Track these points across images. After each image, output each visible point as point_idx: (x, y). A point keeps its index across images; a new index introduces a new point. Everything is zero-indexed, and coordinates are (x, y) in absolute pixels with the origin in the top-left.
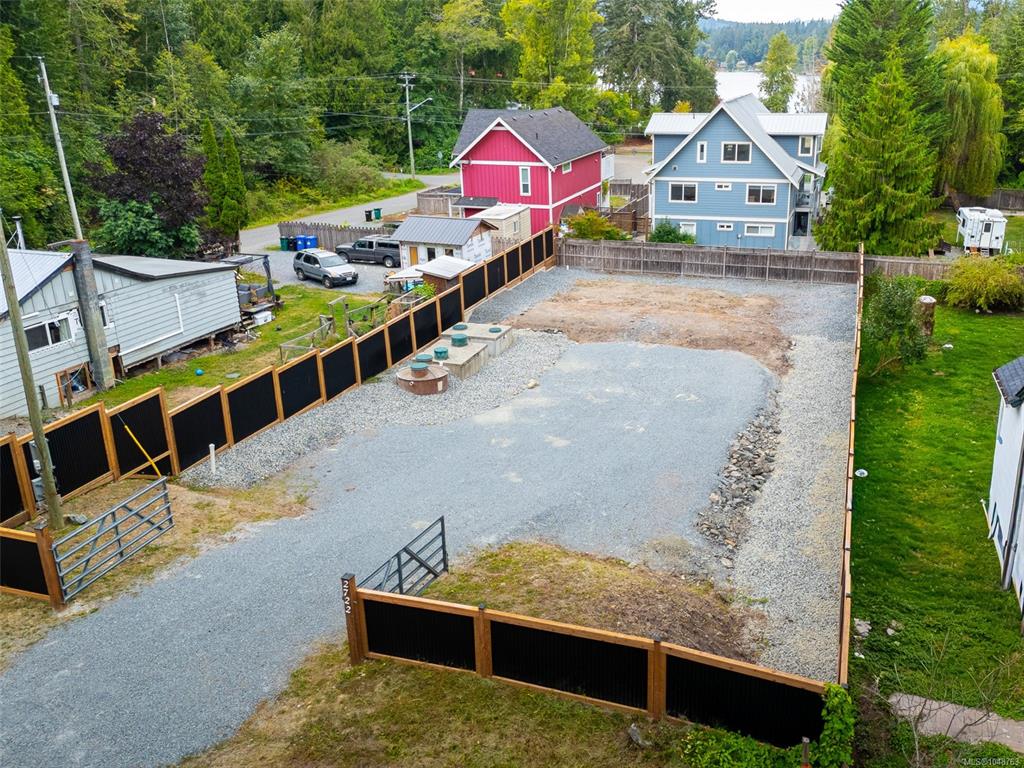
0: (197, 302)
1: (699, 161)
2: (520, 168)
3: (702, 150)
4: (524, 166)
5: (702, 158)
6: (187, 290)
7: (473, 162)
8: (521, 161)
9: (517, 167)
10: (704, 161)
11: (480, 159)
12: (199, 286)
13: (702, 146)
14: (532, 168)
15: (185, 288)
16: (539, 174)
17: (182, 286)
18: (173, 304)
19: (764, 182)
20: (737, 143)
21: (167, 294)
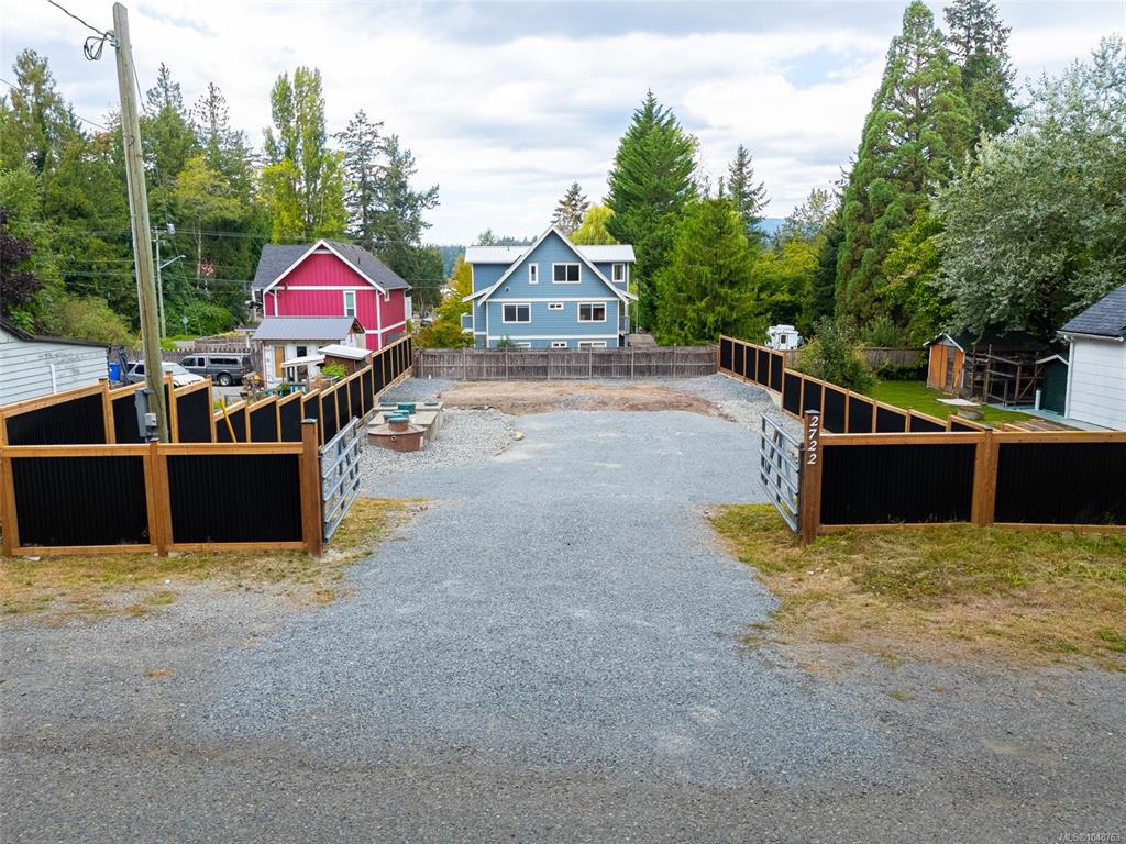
0: (70, 379)
1: (531, 282)
2: (345, 293)
3: (533, 271)
4: (350, 291)
5: (533, 279)
6: (62, 362)
7: (290, 288)
8: (345, 285)
9: (341, 291)
10: (536, 282)
11: (298, 285)
12: (73, 361)
13: (533, 268)
14: (358, 291)
15: (60, 359)
16: (366, 298)
17: (57, 356)
18: (48, 377)
19: (595, 301)
20: (567, 264)
21: (42, 363)
